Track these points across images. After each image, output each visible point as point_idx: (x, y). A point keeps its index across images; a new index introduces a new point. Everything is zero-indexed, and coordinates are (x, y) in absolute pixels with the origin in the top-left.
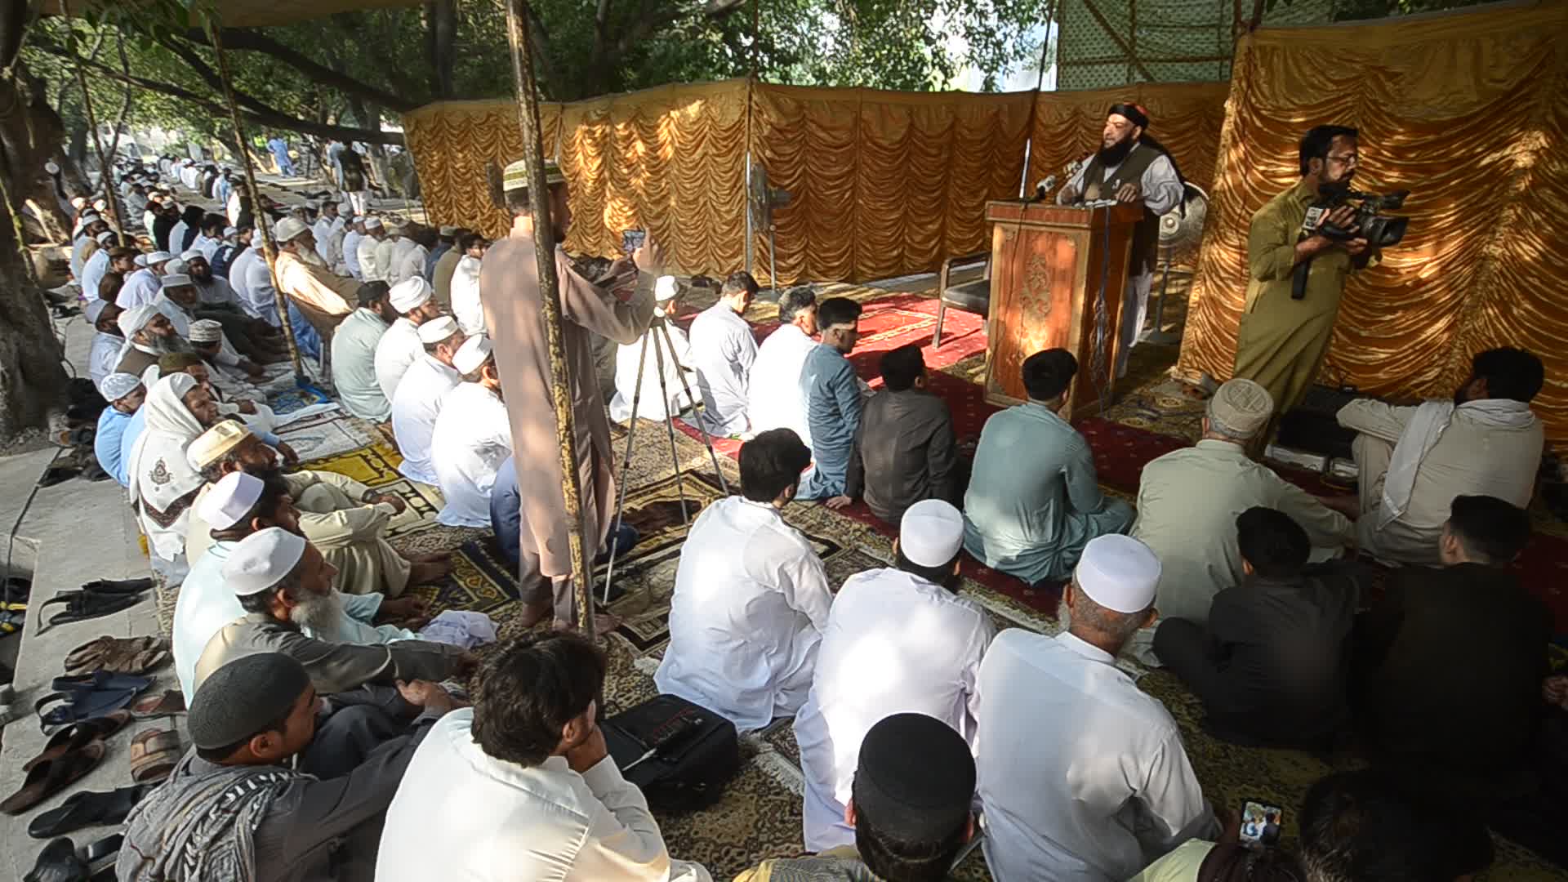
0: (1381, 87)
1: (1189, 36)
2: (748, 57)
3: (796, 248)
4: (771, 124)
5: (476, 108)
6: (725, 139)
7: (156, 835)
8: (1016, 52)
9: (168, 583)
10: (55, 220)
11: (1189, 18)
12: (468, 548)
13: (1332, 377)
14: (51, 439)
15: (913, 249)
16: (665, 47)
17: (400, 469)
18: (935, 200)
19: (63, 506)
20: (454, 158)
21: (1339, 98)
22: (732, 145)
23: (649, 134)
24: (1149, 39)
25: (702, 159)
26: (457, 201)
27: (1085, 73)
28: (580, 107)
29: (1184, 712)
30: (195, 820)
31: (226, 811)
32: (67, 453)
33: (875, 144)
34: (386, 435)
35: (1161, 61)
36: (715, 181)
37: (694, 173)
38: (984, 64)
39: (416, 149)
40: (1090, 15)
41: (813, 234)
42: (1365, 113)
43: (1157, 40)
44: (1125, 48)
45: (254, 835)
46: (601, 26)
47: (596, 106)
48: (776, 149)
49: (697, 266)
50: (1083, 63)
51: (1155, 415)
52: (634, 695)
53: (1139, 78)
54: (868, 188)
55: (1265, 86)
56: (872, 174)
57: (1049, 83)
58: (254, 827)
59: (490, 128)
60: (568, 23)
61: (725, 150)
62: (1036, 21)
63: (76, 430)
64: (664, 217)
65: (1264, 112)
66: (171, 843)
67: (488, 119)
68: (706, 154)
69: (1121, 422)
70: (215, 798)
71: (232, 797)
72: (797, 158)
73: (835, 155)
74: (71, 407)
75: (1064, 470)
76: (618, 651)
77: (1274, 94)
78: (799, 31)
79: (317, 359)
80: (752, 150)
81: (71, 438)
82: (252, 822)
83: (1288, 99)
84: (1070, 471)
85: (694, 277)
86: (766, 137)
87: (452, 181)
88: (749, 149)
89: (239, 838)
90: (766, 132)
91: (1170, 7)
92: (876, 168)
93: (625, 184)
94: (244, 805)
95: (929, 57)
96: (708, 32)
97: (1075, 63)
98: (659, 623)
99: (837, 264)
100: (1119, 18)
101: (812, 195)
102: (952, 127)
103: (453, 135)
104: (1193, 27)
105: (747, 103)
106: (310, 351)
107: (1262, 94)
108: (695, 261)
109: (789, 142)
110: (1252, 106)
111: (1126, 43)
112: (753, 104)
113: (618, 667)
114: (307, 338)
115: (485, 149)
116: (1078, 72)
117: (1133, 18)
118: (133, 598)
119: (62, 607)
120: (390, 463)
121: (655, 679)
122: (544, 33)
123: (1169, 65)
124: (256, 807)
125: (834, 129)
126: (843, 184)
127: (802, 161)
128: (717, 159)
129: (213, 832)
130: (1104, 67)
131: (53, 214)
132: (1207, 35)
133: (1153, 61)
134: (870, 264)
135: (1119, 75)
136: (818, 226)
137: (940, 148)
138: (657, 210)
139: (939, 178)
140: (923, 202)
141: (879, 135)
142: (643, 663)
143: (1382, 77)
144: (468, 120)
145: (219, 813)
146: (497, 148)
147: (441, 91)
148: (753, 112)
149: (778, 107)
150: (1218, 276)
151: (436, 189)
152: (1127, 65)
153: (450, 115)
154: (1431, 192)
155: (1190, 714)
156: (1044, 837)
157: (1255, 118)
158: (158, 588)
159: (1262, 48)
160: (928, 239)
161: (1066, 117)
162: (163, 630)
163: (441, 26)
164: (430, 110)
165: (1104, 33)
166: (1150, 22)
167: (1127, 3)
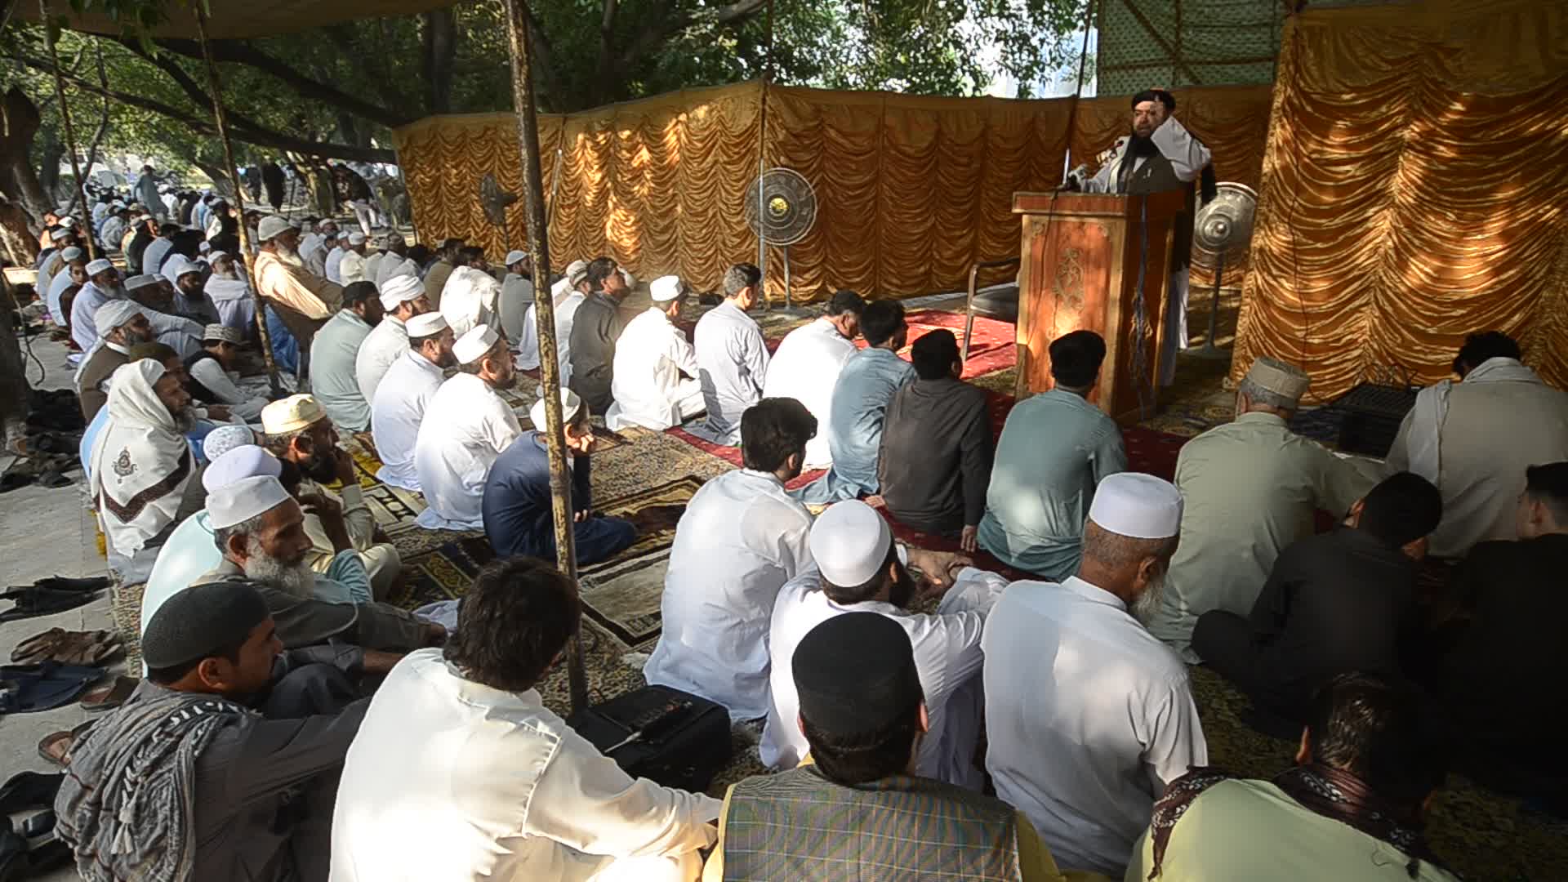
0: (1440, 65)
1: (1239, 36)
2: (763, 67)
3: (812, 262)
4: (787, 129)
5: (473, 122)
6: (736, 145)
7: (97, 760)
8: (1053, 59)
9: (126, 581)
10: (21, 242)
11: (1239, 17)
12: (448, 549)
13: (1399, 380)
14: (7, 448)
15: (942, 266)
16: (674, 54)
17: (378, 475)
18: (966, 212)
19: (16, 512)
20: (448, 175)
21: (1395, 79)
22: (744, 151)
23: (656, 142)
24: (1195, 40)
25: (712, 167)
26: (450, 219)
27: (1126, 78)
28: (583, 117)
29: (1225, 708)
30: (138, 742)
31: (170, 735)
32: (23, 461)
33: (899, 151)
34: (364, 444)
35: (1209, 63)
36: (726, 190)
37: (702, 183)
38: (1019, 71)
39: (408, 167)
40: (1132, 16)
41: (832, 248)
42: (1423, 94)
43: (1205, 41)
44: (1169, 50)
45: (195, 763)
46: (608, 34)
47: (601, 115)
48: (792, 155)
49: (706, 282)
50: (1123, 68)
51: (1203, 424)
52: (621, 689)
53: (1186, 82)
54: (892, 199)
55: (1314, 68)
56: (895, 183)
57: (1089, 91)
58: (196, 753)
59: (487, 141)
60: (572, 33)
61: (736, 157)
62: (1074, 26)
63: (33, 438)
64: (671, 231)
65: (1314, 96)
66: (111, 767)
67: (485, 132)
68: (716, 162)
69: (1166, 431)
70: (159, 721)
71: (176, 720)
72: (815, 166)
73: (854, 162)
74: (30, 413)
75: (1092, 456)
76: (606, 647)
77: (1323, 77)
78: (821, 43)
79: (294, 373)
80: (766, 156)
81: (30, 444)
82: (195, 747)
83: (1339, 82)
84: (1097, 457)
85: (703, 295)
86: (779, 143)
87: (445, 199)
88: (762, 156)
89: (179, 762)
90: (781, 137)
91: (1218, 6)
92: (900, 177)
93: (630, 197)
94: (188, 730)
95: (958, 62)
96: (720, 39)
97: (1116, 68)
98: (652, 620)
99: (858, 279)
100: (1163, 19)
101: (830, 205)
102: (983, 134)
103: (447, 150)
104: (1243, 26)
105: (760, 106)
106: (287, 365)
107: (1311, 77)
108: (703, 278)
109: (806, 148)
110: (1300, 89)
111: (1171, 46)
112: (767, 108)
113: (605, 663)
114: (284, 351)
115: (482, 164)
116: (1118, 78)
117: (1178, 19)
118: (87, 596)
119: (12, 604)
120: (368, 470)
121: (645, 672)
122: (547, 43)
123: (1218, 67)
124: (200, 733)
125: (854, 135)
126: (865, 194)
127: (821, 168)
128: (728, 167)
129: (154, 756)
130: (1146, 71)
131: (20, 236)
132: (1259, 35)
133: (1200, 63)
134: (895, 281)
135: (1163, 78)
136: (838, 239)
137: (970, 157)
138: (662, 224)
139: (970, 189)
140: (951, 214)
141: (903, 142)
142: (632, 657)
143: (1441, 56)
144: (464, 135)
145: (162, 736)
146: (494, 163)
147: (437, 105)
148: (768, 117)
149: (795, 111)
150: (1270, 274)
151: (428, 208)
152: (1172, 68)
153: (445, 129)
154: (1499, 174)
155: (1231, 710)
156: (1057, 801)
157: (1304, 103)
158: (115, 588)
159: (1310, 29)
160: (958, 255)
161: (1108, 124)
162: (118, 626)
163: (439, 40)
164: (422, 126)
165: (1146, 35)
166: (1196, 21)
167: (1171, 3)
